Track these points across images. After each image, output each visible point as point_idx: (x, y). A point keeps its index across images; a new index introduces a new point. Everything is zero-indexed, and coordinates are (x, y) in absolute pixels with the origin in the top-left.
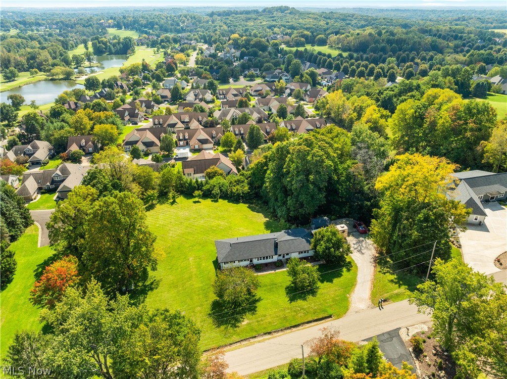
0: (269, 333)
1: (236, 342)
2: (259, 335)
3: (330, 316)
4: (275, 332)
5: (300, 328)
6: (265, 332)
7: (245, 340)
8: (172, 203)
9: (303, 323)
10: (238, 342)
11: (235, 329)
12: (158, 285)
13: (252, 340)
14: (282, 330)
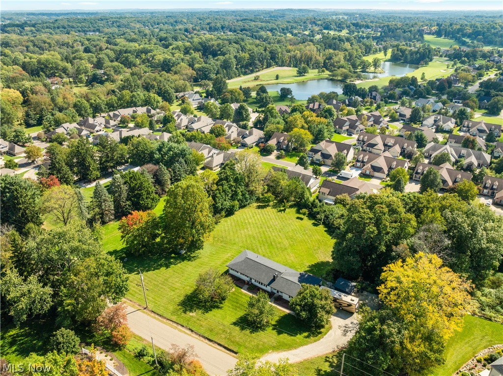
0: (192, 331)
1: (171, 321)
2: (186, 327)
3: (236, 353)
4: (195, 333)
5: (211, 343)
6: (191, 328)
7: (177, 323)
8: (281, 211)
9: (216, 342)
10: (173, 321)
11: (182, 313)
12: (195, 259)
13: (180, 327)
14: (200, 335)
